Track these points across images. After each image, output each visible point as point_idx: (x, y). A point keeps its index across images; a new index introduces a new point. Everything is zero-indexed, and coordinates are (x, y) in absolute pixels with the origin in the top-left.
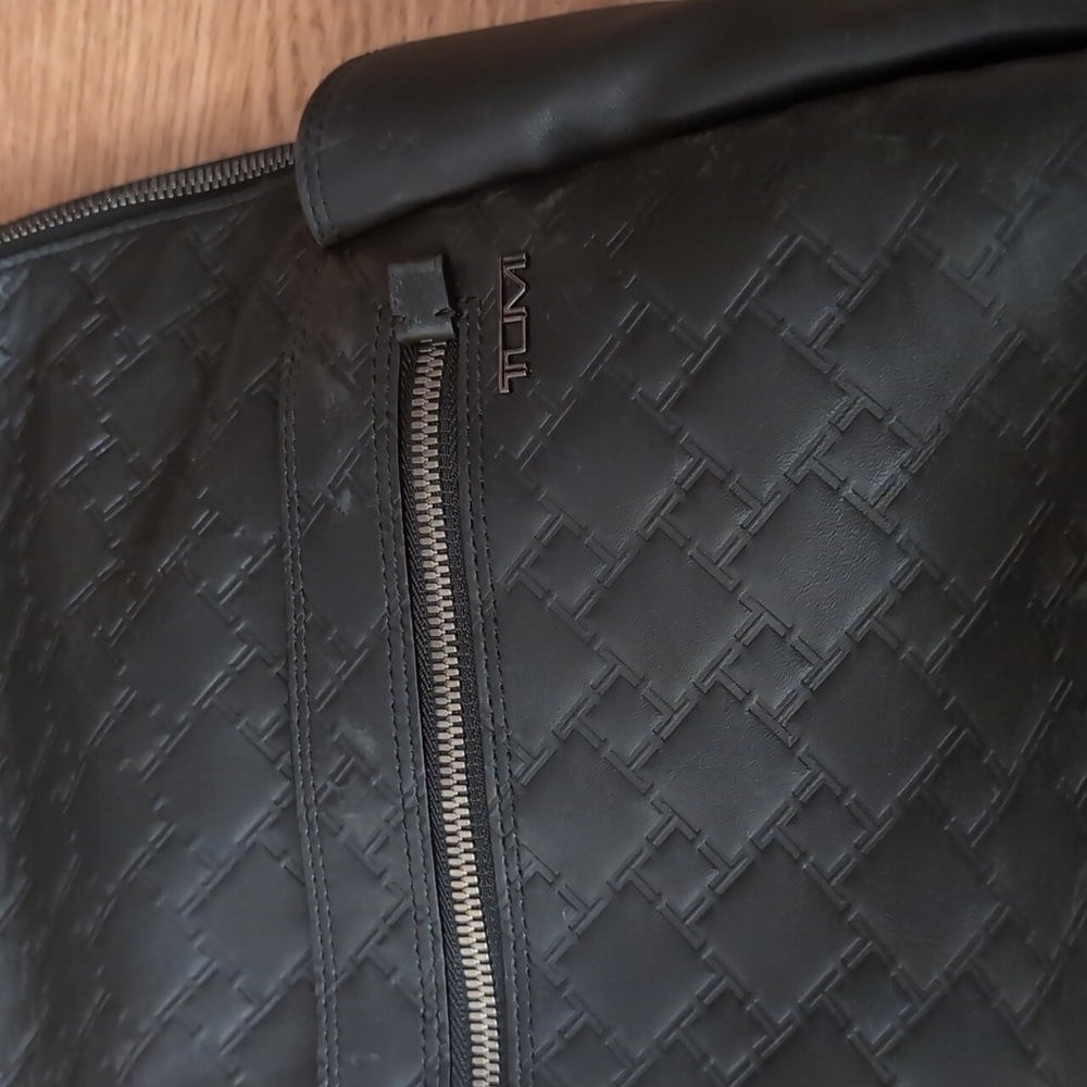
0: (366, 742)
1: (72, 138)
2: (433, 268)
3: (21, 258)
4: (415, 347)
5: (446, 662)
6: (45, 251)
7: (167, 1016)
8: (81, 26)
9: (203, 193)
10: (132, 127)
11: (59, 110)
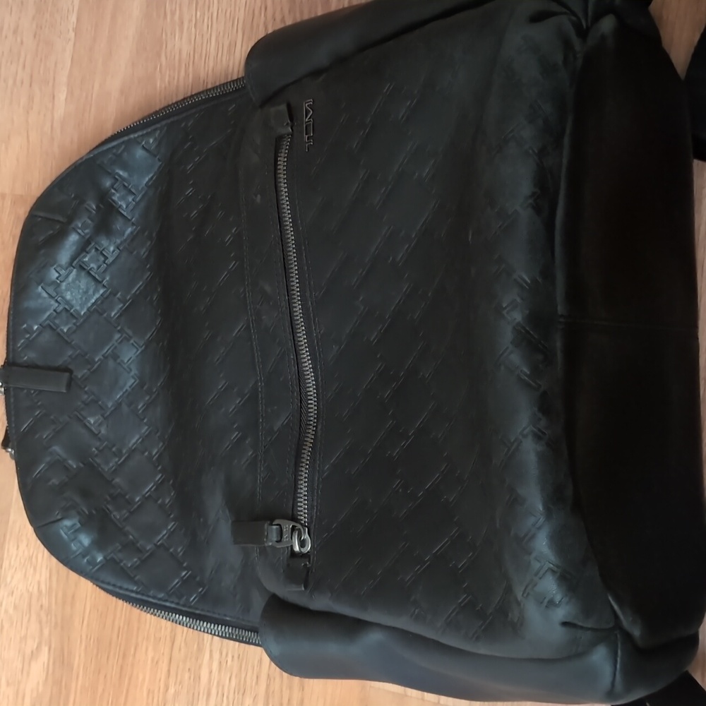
0: (268, 288)
1: (191, 76)
2: (283, 107)
3: (164, 123)
4: (280, 139)
5: (292, 256)
6: (172, 119)
7: (211, 403)
8: (193, 29)
9: (230, 92)
10: (213, 70)
11: (186, 65)
